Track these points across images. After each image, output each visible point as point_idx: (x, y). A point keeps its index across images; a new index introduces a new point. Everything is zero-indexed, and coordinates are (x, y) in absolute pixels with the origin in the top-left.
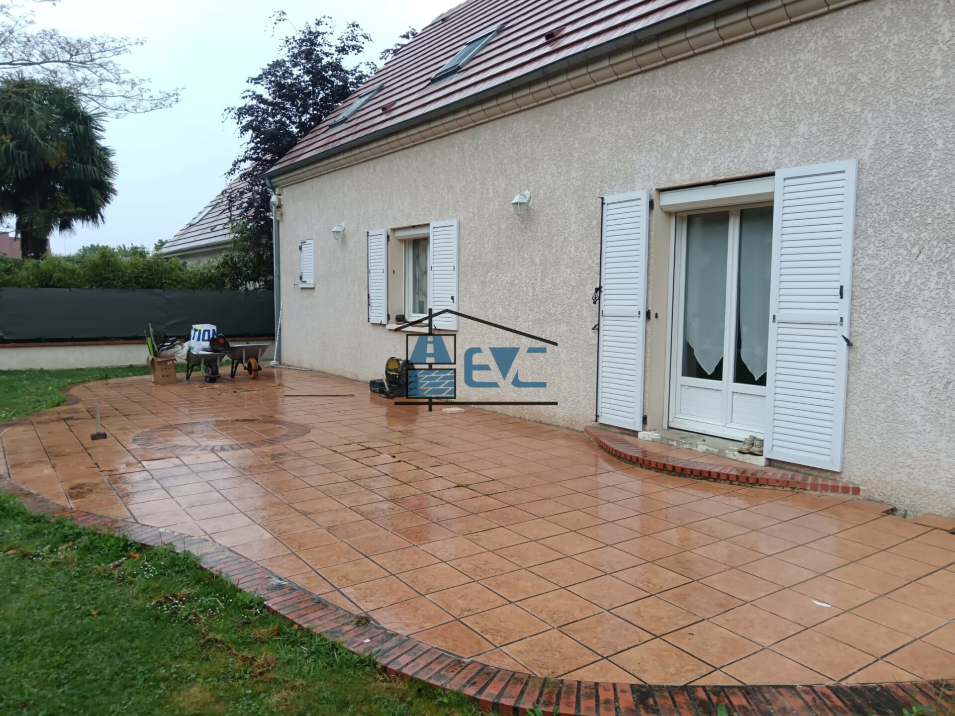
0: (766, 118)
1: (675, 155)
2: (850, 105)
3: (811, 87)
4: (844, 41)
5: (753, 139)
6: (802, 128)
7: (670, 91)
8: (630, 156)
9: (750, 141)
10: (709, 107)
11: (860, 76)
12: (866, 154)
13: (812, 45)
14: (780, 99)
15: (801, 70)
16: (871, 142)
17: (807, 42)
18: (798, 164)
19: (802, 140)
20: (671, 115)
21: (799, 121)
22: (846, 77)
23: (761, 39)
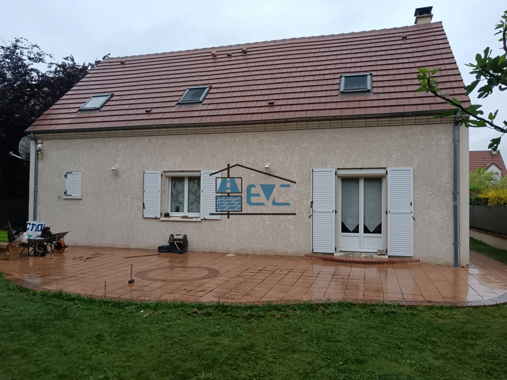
0: (381, 151)
1: (345, 158)
2: (409, 152)
3: (397, 145)
4: (407, 134)
5: (377, 157)
6: (394, 156)
7: (342, 136)
8: (324, 156)
9: (376, 157)
10: (359, 144)
11: (412, 144)
12: (415, 166)
13: (396, 133)
14: (386, 146)
15: (393, 139)
16: (416, 163)
17: (395, 132)
18: (393, 167)
19: (394, 160)
20: (343, 144)
21: (393, 154)
22: (408, 144)
23: (379, 128)
